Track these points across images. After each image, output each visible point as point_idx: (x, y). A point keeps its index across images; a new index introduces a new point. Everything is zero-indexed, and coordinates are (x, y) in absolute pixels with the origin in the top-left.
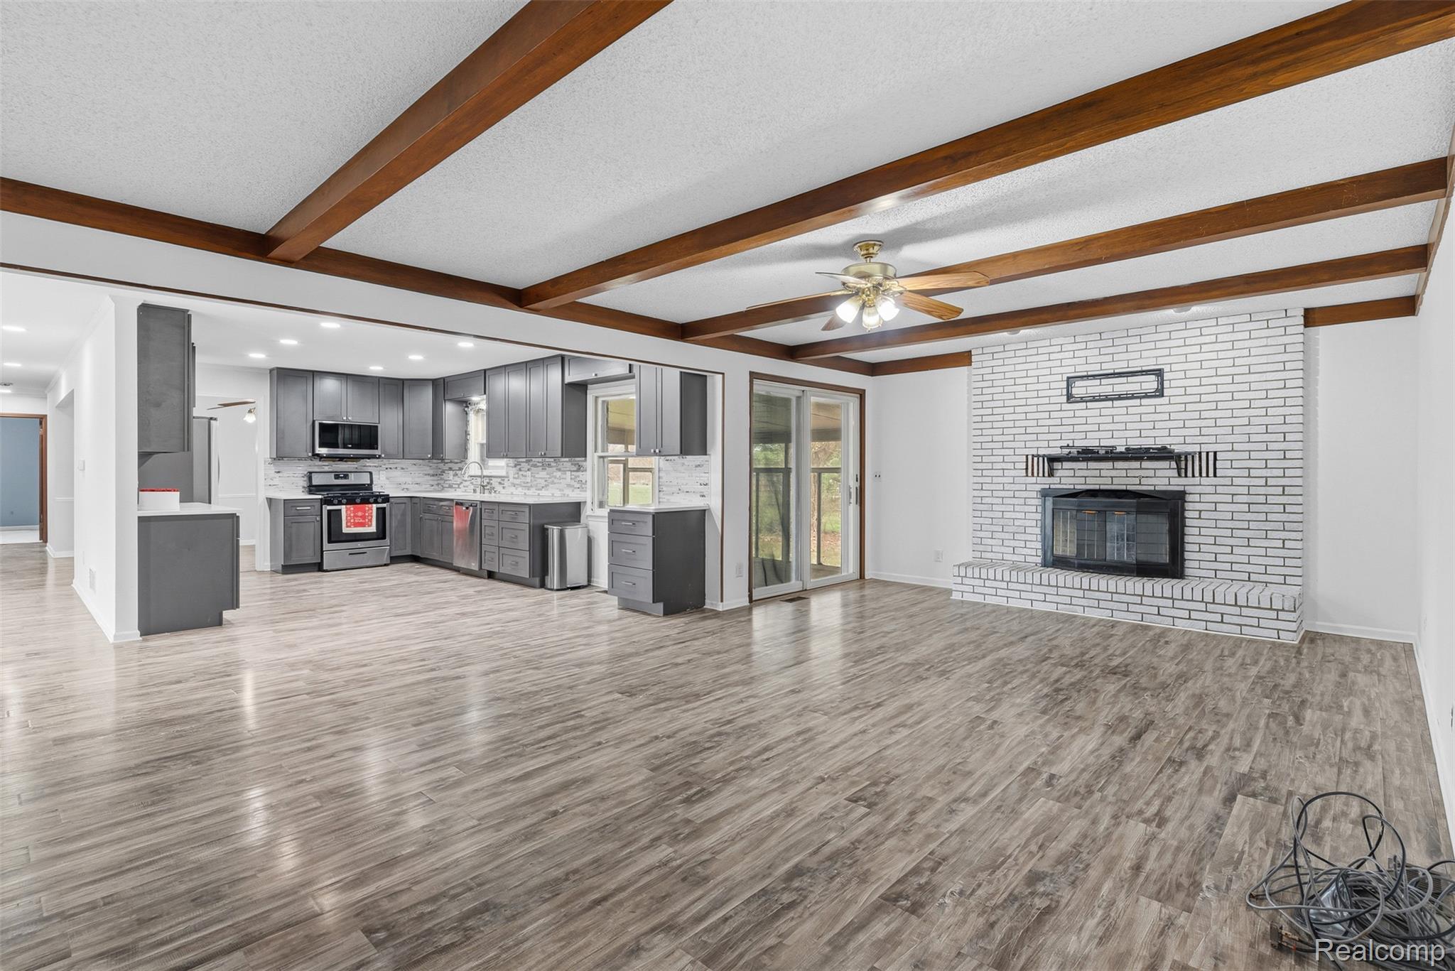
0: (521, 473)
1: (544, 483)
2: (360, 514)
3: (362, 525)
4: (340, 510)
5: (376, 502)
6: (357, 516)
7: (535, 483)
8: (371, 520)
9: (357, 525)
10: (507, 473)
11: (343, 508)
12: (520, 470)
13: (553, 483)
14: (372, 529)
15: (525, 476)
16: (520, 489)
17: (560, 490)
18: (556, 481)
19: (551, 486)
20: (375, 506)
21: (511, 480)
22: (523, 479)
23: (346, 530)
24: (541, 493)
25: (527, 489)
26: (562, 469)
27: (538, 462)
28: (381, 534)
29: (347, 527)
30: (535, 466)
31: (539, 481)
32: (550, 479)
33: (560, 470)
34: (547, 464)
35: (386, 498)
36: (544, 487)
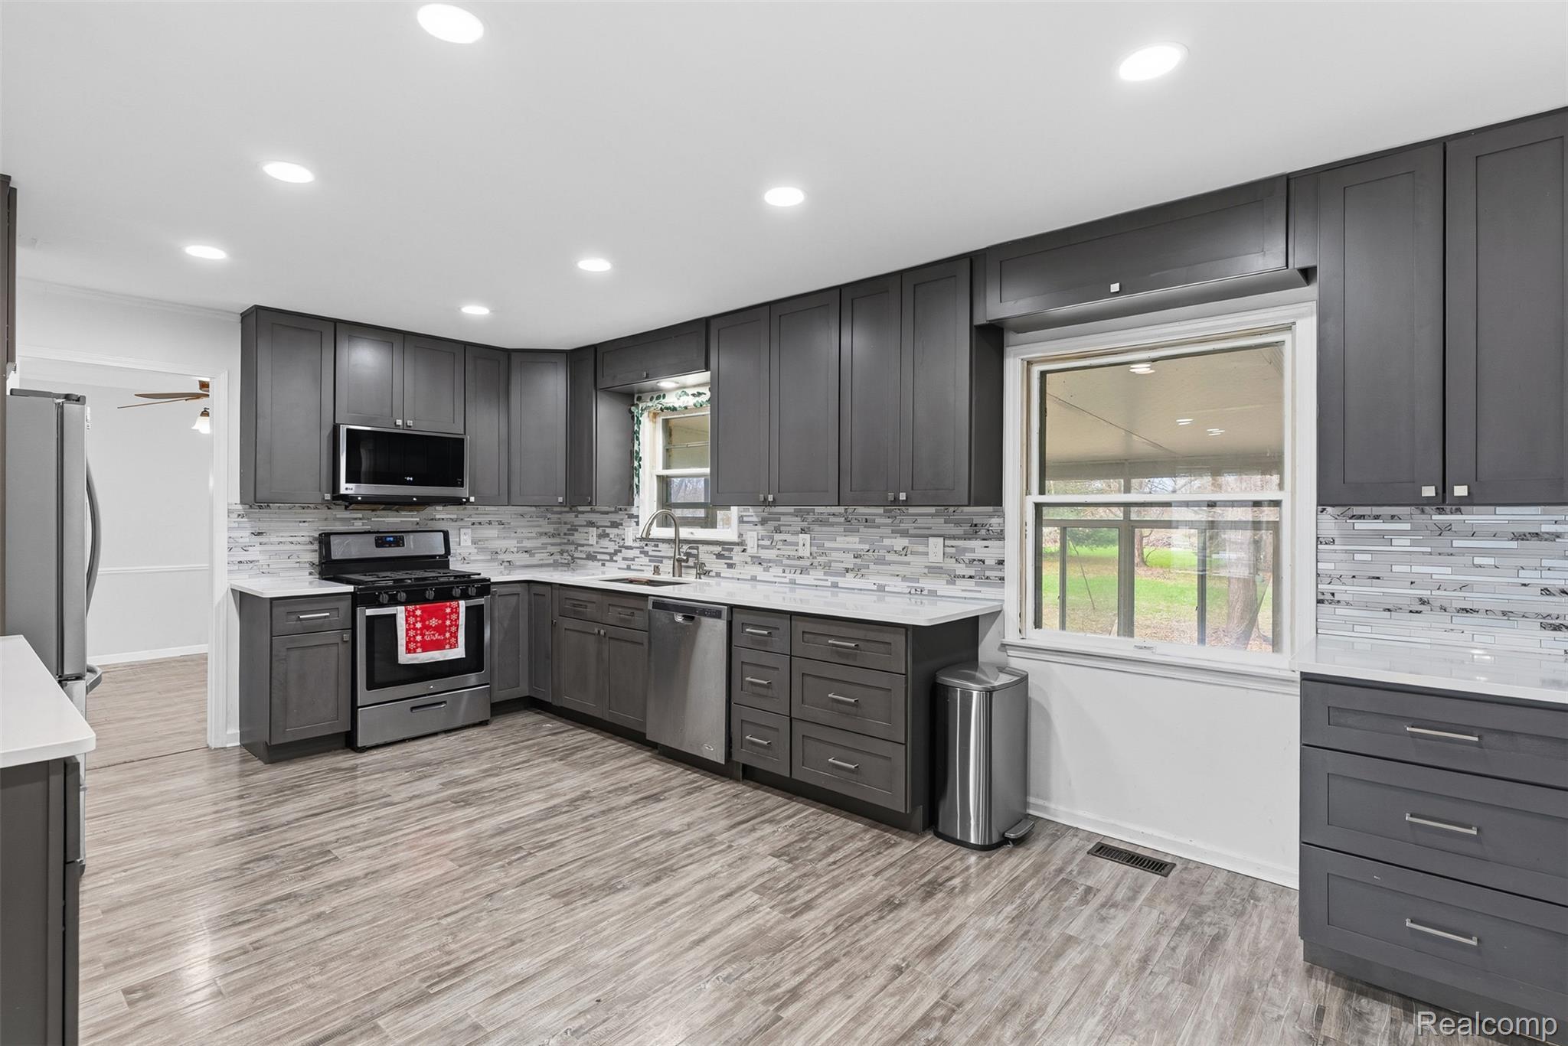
0: (778, 537)
1: (849, 561)
2: (434, 622)
3: (438, 646)
4: (394, 616)
5: (465, 596)
6: (428, 628)
7: (822, 559)
8: (455, 635)
9: (427, 646)
10: (740, 535)
11: (400, 612)
12: (778, 530)
13: (880, 561)
14: (458, 652)
15: (797, 544)
16: (778, 571)
17: (905, 578)
18: (889, 557)
19: (872, 566)
20: (462, 603)
21: (752, 549)
22: (789, 551)
23: (404, 658)
24: (843, 582)
25: (799, 572)
26: (911, 532)
27: (834, 515)
28: (474, 660)
29: (409, 651)
30: (822, 522)
31: (835, 555)
32: (870, 553)
33: (904, 534)
34: (864, 520)
35: (484, 587)
36: (852, 570)
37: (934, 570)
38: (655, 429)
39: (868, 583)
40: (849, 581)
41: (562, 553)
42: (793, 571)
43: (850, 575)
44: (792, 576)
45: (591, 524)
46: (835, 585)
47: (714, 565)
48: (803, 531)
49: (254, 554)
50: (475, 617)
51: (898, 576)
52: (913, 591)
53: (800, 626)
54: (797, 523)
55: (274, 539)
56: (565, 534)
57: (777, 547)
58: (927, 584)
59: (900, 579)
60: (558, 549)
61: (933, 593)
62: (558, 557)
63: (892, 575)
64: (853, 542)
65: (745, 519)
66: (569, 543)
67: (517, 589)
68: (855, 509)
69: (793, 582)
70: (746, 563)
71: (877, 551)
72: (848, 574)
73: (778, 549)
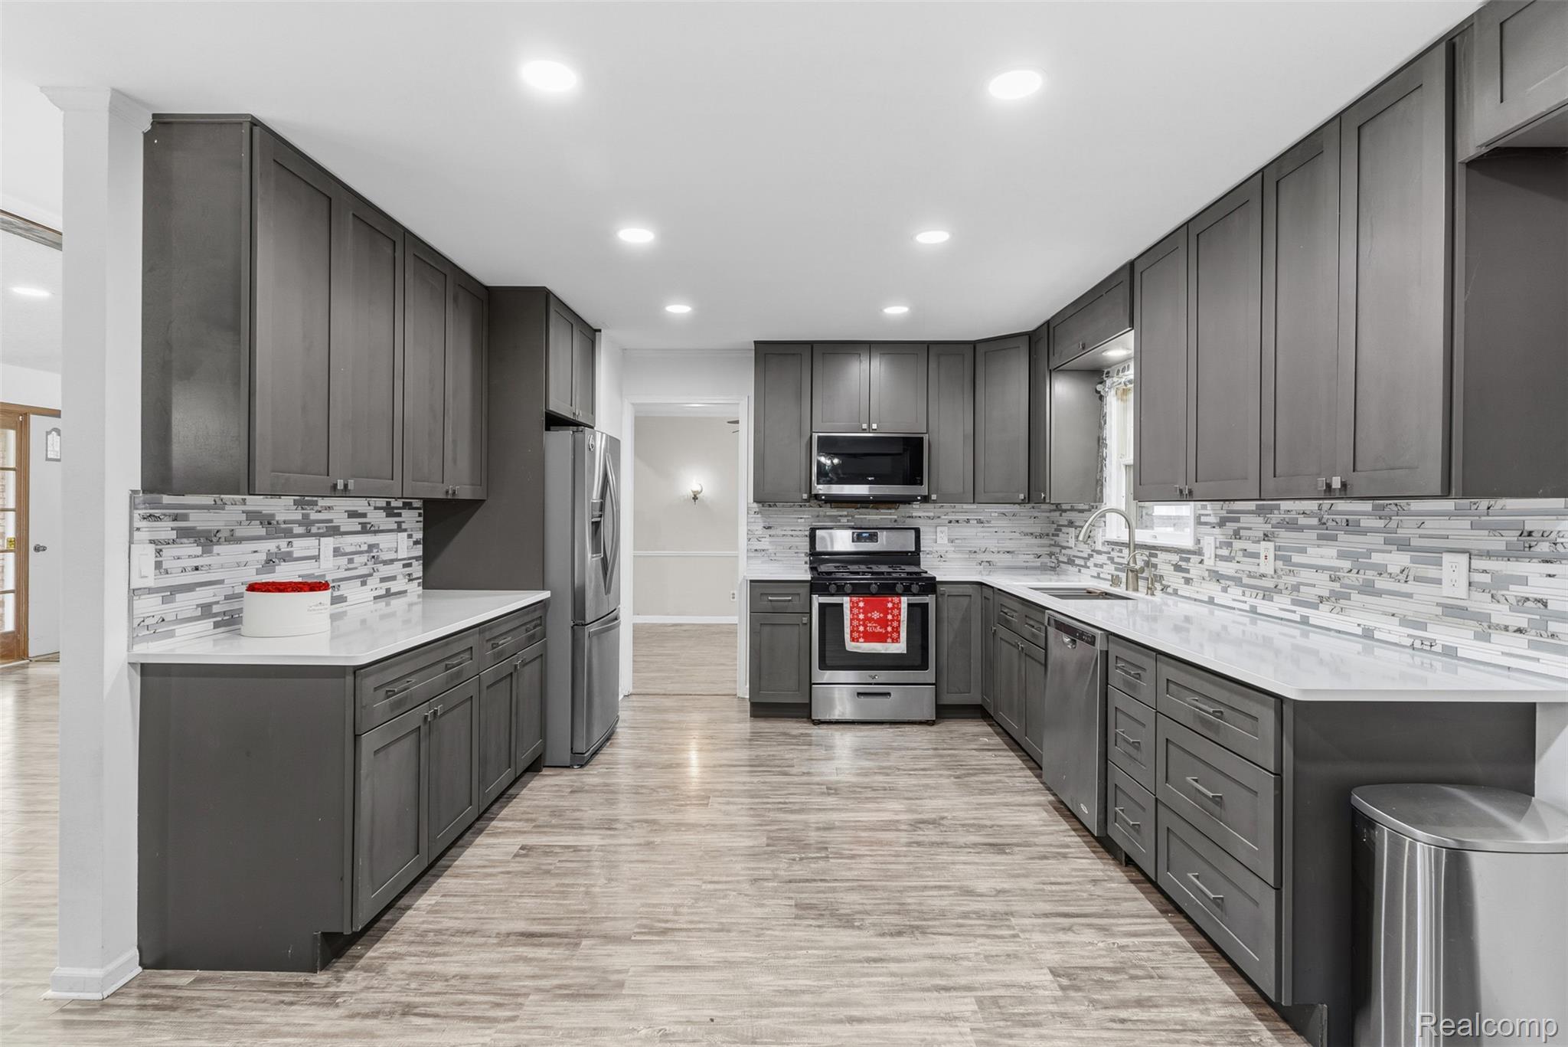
0: (1238, 545)
1: (1324, 585)
2: (876, 615)
3: (881, 638)
5: (907, 591)
6: (871, 620)
7: (1292, 580)
8: (897, 630)
9: (869, 637)
10: (1198, 541)
11: (846, 601)
12: (1237, 535)
13: (1368, 589)
14: (900, 647)
15: (1256, 555)
19: (1355, 596)
20: (904, 600)
21: (1209, 562)
22: (1248, 565)
23: (851, 646)
24: (1316, 616)
25: (1261, 595)
26: (1415, 542)
27: (1304, 513)
28: (916, 658)
29: (853, 640)
30: (1292, 525)
31: (1306, 575)
32: (1353, 575)
33: (1404, 546)
34: (1344, 524)
35: (930, 585)
36: (1329, 599)
37: (1454, 612)
38: (1125, 409)
39: (1350, 622)
40: (1321, 616)
41: (1051, 554)
42: (1254, 595)
43: (1325, 607)
44: (1252, 601)
45: (1071, 524)
46: (1305, 621)
47: (1174, 580)
48: (1266, 537)
49: (765, 544)
50: (918, 614)
51: (1393, 615)
52: (1417, 644)
53: (1169, 671)
54: (1257, 524)
55: (779, 532)
56: (1053, 535)
57: (1237, 559)
58: (1443, 634)
59: (1396, 620)
60: (1047, 550)
61: (1450, 652)
62: (1046, 560)
63: (1385, 613)
64: (1330, 557)
65: (1203, 519)
66: (1056, 545)
67: (969, 590)
68: (1331, 505)
69: (1253, 610)
70: (1204, 579)
71: (1362, 572)
72: (1320, 604)
73: (1238, 562)
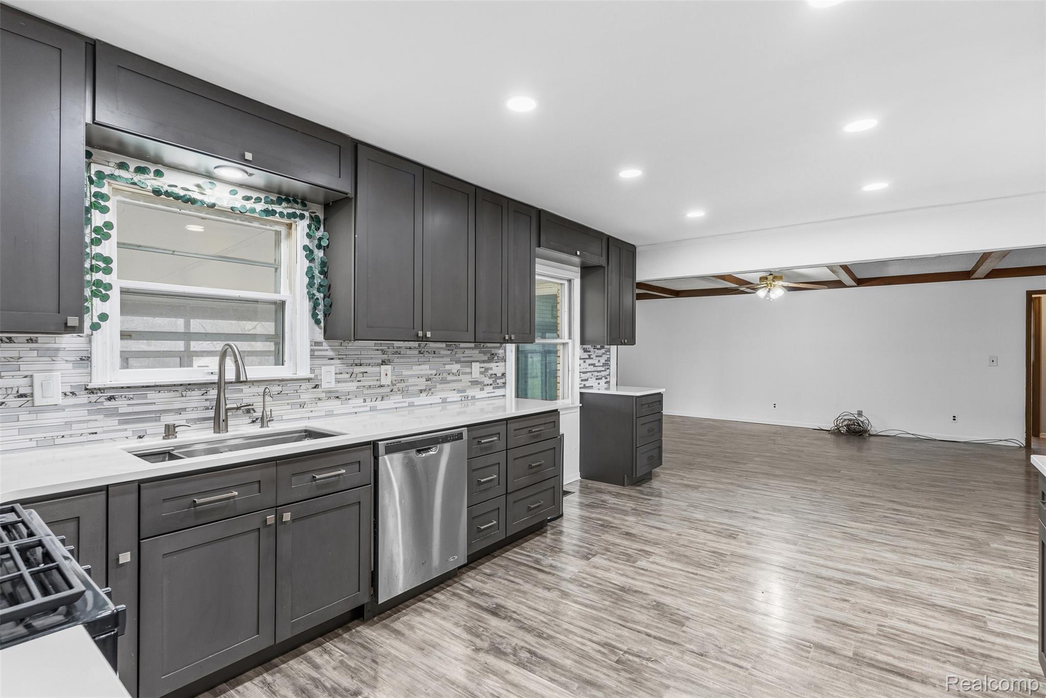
0: (357, 370)
1: (422, 383)
7: (401, 385)
12: (357, 363)
13: (444, 381)
16: (357, 401)
17: (459, 391)
18: (450, 378)
19: (439, 386)
21: (327, 384)
22: (369, 381)
24: (418, 401)
25: (379, 399)
26: (462, 359)
27: (410, 348)
30: (401, 354)
31: (411, 381)
32: (437, 376)
33: (458, 362)
34: (433, 352)
36: (425, 390)
37: (475, 383)
39: (436, 399)
40: (423, 399)
42: (374, 399)
43: (424, 394)
44: (373, 404)
46: (411, 405)
48: (384, 363)
51: (454, 390)
52: (463, 399)
54: (378, 356)
57: (358, 379)
58: (470, 393)
59: (456, 392)
61: (473, 398)
63: (451, 390)
64: (425, 369)
68: (426, 344)
69: (374, 409)
70: (319, 399)
71: (441, 374)
72: (421, 394)
73: (358, 381)
